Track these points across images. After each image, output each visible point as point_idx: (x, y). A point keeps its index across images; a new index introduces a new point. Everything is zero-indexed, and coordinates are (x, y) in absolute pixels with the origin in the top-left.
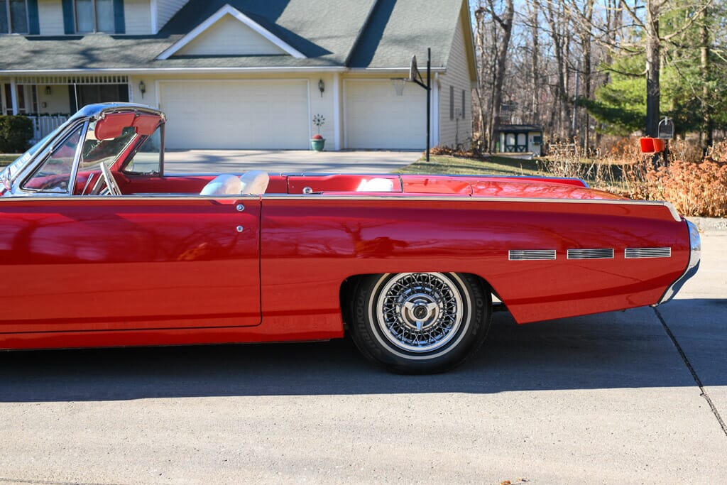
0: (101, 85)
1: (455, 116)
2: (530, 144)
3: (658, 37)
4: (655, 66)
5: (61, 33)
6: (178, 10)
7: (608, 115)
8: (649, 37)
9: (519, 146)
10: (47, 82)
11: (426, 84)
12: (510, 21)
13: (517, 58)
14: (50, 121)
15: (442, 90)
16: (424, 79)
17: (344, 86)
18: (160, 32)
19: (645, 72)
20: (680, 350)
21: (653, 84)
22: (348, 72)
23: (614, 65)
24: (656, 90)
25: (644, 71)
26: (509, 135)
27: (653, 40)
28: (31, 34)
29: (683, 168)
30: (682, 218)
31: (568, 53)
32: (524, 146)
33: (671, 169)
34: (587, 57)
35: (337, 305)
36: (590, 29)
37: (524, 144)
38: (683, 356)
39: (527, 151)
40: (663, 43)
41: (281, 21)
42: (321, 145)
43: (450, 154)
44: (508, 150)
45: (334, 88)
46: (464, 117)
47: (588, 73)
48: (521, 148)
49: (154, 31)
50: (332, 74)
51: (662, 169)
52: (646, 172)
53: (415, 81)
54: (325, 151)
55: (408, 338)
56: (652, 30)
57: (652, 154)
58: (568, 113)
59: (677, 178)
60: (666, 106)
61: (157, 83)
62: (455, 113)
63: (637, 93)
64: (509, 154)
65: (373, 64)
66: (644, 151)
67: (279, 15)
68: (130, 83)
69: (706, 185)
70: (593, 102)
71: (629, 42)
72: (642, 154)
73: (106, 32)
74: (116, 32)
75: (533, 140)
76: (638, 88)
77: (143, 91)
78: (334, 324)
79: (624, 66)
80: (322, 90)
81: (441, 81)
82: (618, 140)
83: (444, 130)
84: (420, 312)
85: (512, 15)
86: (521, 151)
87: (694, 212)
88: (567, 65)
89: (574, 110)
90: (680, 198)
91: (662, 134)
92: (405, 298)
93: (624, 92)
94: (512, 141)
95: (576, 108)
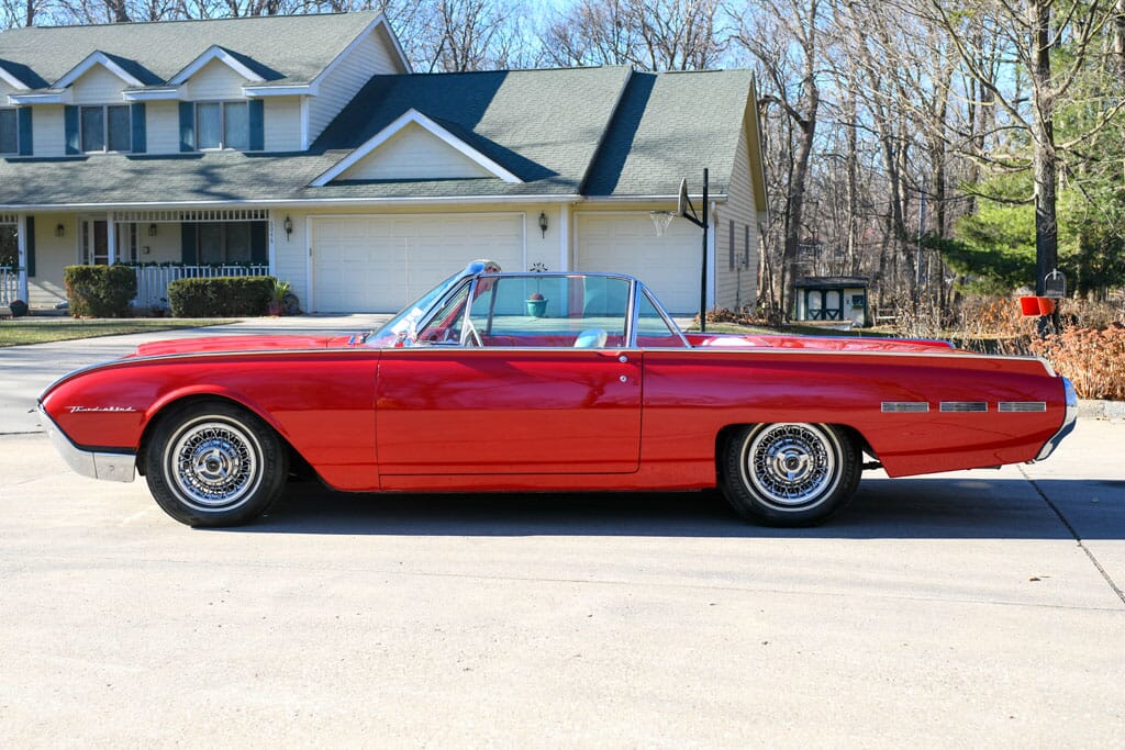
0: (227, 223)
1: (735, 264)
2: (848, 308)
3: (1053, 145)
4: (1050, 188)
5: (176, 150)
6: (335, 115)
7: (974, 263)
8: (1038, 145)
9: (828, 310)
10: (151, 218)
11: (701, 220)
12: (812, 115)
13: (819, 169)
14: (158, 273)
15: (721, 226)
16: (697, 212)
17: (575, 221)
18: (311, 147)
19: (1034, 196)
20: (1061, 518)
21: (1046, 218)
22: (583, 202)
23: (982, 188)
24: (1051, 225)
25: (1031, 194)
26: (811, 294)
27: (1044, 151)
28: (134, 152)
29: (1079, 335)
30: (1057, 374)
31: (906, 162)
32: (837, 311)
33: (1064, 337)
34: (941, 173)
35: (712, 455)
36: (943, 131)
37: (837, 307)
38: (1064, 521)
39: (841, 318)
40: (1060, 155)
41: (481, 128)
42: (541, 309)
43: (734, 322)
44: (811, 317)
45: (561, 226)
46: (747, 266)
47: (940, 196)
48: (833, 313)
49: (304, 147)
50: (559, 205)
51: (1052, 336)
52: (1030, 342)
53: (686, 215)
54: (547, 317)
55: (778, 490)
56: (1042, 134)
57: (1037, 317)
58: (910, 258)
59: (1072, 348)
60: (1068, 247)
61: (309, 220)
62: (738, 261)
63: (1021, 228)
64: (814, 323)
65: (618, 189)
66: (1026, 314)
67: (478, 119)
68: (271, 219)
69: (1112, 358)
70: (951, 241)
71: (1007, 152)
72: (1023, 317)
73: (237, 148)
74: (251, 149)
75: (851, 302)
76: (1023, 221)
77: (289, 231)
78: (706, 474)
79: (999, 188)
80: (544, 228)
81: (719, 213)
82: (991, 302)
83: (722, 285)
84: (792, 463)
85: (815, 106)
86: (833, 318)
87: (1096, 393)
88: (904, 181)
89: (918, 253)
90: (1077, 375)
91: (1050, 292)
92: (777, 449)
93: (1000, 225)
94: (816, 303)
95: (922, 250)
